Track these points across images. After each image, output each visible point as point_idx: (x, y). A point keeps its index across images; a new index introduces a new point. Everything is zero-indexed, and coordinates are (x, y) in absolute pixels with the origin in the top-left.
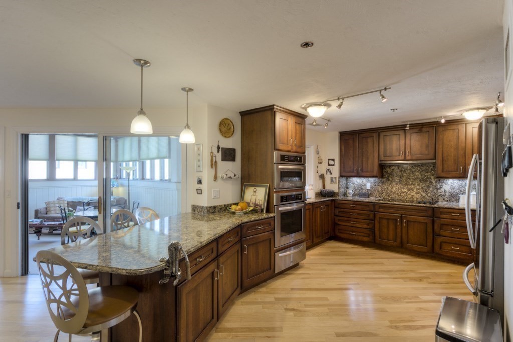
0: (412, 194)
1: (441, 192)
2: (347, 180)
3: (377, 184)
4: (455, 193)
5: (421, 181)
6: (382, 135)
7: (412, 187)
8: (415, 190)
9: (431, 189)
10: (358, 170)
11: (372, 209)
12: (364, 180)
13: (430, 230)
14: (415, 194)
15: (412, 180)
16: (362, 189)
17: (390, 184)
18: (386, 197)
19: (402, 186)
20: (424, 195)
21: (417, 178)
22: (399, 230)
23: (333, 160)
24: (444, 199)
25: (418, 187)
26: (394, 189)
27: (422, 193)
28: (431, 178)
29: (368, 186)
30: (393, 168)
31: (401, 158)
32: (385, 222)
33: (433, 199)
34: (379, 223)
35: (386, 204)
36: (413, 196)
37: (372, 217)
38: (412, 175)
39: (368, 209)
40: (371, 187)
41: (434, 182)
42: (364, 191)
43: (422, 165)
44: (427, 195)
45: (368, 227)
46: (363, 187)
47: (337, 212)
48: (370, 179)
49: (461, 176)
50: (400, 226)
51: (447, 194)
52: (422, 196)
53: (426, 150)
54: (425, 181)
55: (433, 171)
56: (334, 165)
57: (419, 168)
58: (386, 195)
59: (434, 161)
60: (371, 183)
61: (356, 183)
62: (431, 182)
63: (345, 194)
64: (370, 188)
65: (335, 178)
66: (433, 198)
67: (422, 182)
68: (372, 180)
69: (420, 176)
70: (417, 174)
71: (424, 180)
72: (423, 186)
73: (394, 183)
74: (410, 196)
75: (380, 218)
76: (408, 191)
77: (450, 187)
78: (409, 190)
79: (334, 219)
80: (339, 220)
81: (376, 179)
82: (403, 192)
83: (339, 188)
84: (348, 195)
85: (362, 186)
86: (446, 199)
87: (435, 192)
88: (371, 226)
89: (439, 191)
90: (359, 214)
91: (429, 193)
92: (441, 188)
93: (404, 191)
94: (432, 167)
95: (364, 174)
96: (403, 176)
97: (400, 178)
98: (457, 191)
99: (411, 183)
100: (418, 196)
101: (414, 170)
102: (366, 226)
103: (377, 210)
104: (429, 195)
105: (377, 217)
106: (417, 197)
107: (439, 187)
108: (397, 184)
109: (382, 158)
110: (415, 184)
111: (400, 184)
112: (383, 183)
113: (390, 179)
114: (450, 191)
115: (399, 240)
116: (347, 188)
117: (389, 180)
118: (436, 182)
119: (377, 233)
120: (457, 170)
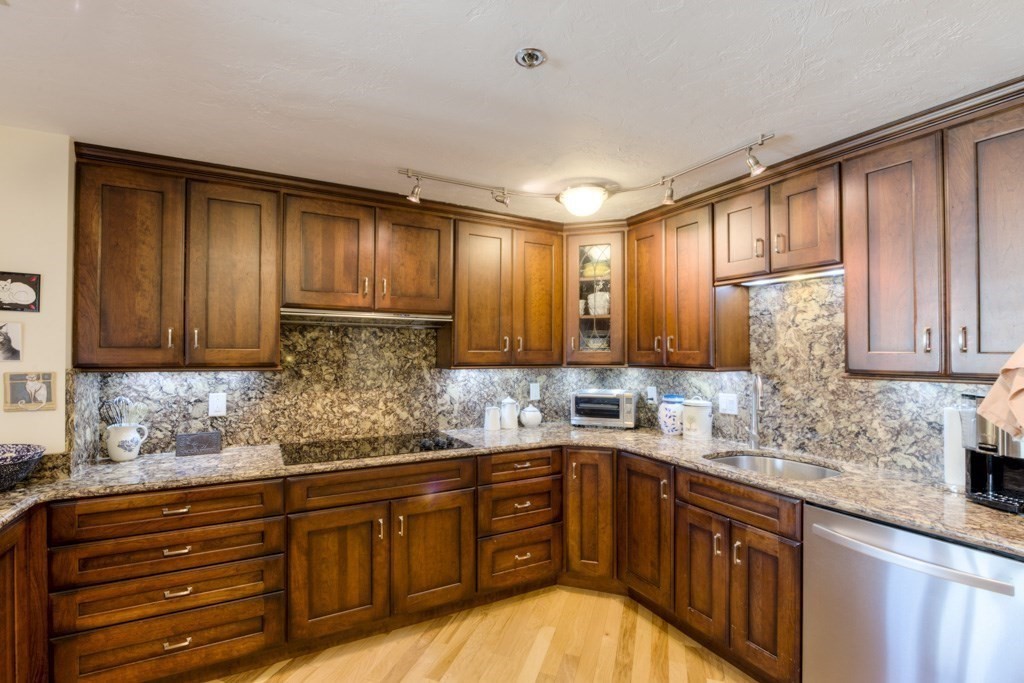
0: (373, 418)
1: (442, 405)
2: (104, 384)
3: (252, 394)
4: (470, 404)
5: (396, 375)
6: (294, 209)
7: (372, 394)
8: (381, 405)
9: (421, 398)
10: (184, 338)
11: (277, 502)
12: (198, 381)
13: (467, 527)
14: (382, 419)
15: (372, 374)
16: (187, 417)
17: (304, 390)
18: (289, 439)
19: (343, 396)
20: (404, 415)
21: (388, 367)
22: (381, 558)
23: (33, 281)
24: (448, 423)
25: (389, 395)
26: (319, 406)
27: (398, 411)
28: (420, 368)
29: (217, 404)
30: (314, 334)
31: (361, 302)
32: (330, 543)
33: (425, 425)
34: (309, 553)
35: (337, 471)
36: (374, 423)
37: (275, 537)
38: (372, 359)
39: (256, 506)
40: (228, 409)
41: (427, 377)
42: (196, 426)
43: (398, 330)
44: (412, 415)
45: (260, 586)
46: (194, 411)
47: (76, 565)
48: (223, 375)
49: (505, 359)
50: (385, 543)
51: (456, 407)
52: (399, 419)
53: (432, 284)
54: (407, 376)
55: (426, 345)
56: (35, 307)
57: (392, 338)
58: (290, 430)
59: (448, 318)
60: (230, 391)
61: (155, 394)
62: (421, 379)
63: (101, 454)
64: (223, 412)
65: (46, 378)
66: (427, 421)
67: (401, 377)
68: (234, 378)
69: (394, 362)
70: (388, 354)
71: (404, 373)
72: (402, 389)
73: (317, 387)
74: (368, 425)
75: (310, 533)
76: (361, 408)
77: (460, 389)
78: (364, 405)
79: (50, 611)
80: (84, 608)
81: (252, 375)
82: (347, 415)
83: (70, 429)
84: (116, 453)
85: (184, 409)
86: (454, 421)
87: (431, 404)
88: (273, 578)
89: (439, 401)
90: (208, 543)
91: (416, 409)
92: (443, 391)
93: (348, 409)
94: (423, 336)
95: (212, 356)
96: (345, 363)
97: (339, 367)
98: (475, 399)
99: (369, 383)
100: (389, 421)
101: (377, 343)
102: (247, 587)
103: (297, 505)
104: (417, 414)
105: (302, 528)
106: (387, 424)
107: (438, 389)
108: (327, 390)
109: (295, 296)
110: (380, 387)
111: (337, 387)
112: (278, 387)
113: (305, 373)
114: (462, 400)
115: (381, 593)
116: (108, 420)
117: (300, 376)
118: (432, 378)
119: (299, 598)
120: (498, 345)
